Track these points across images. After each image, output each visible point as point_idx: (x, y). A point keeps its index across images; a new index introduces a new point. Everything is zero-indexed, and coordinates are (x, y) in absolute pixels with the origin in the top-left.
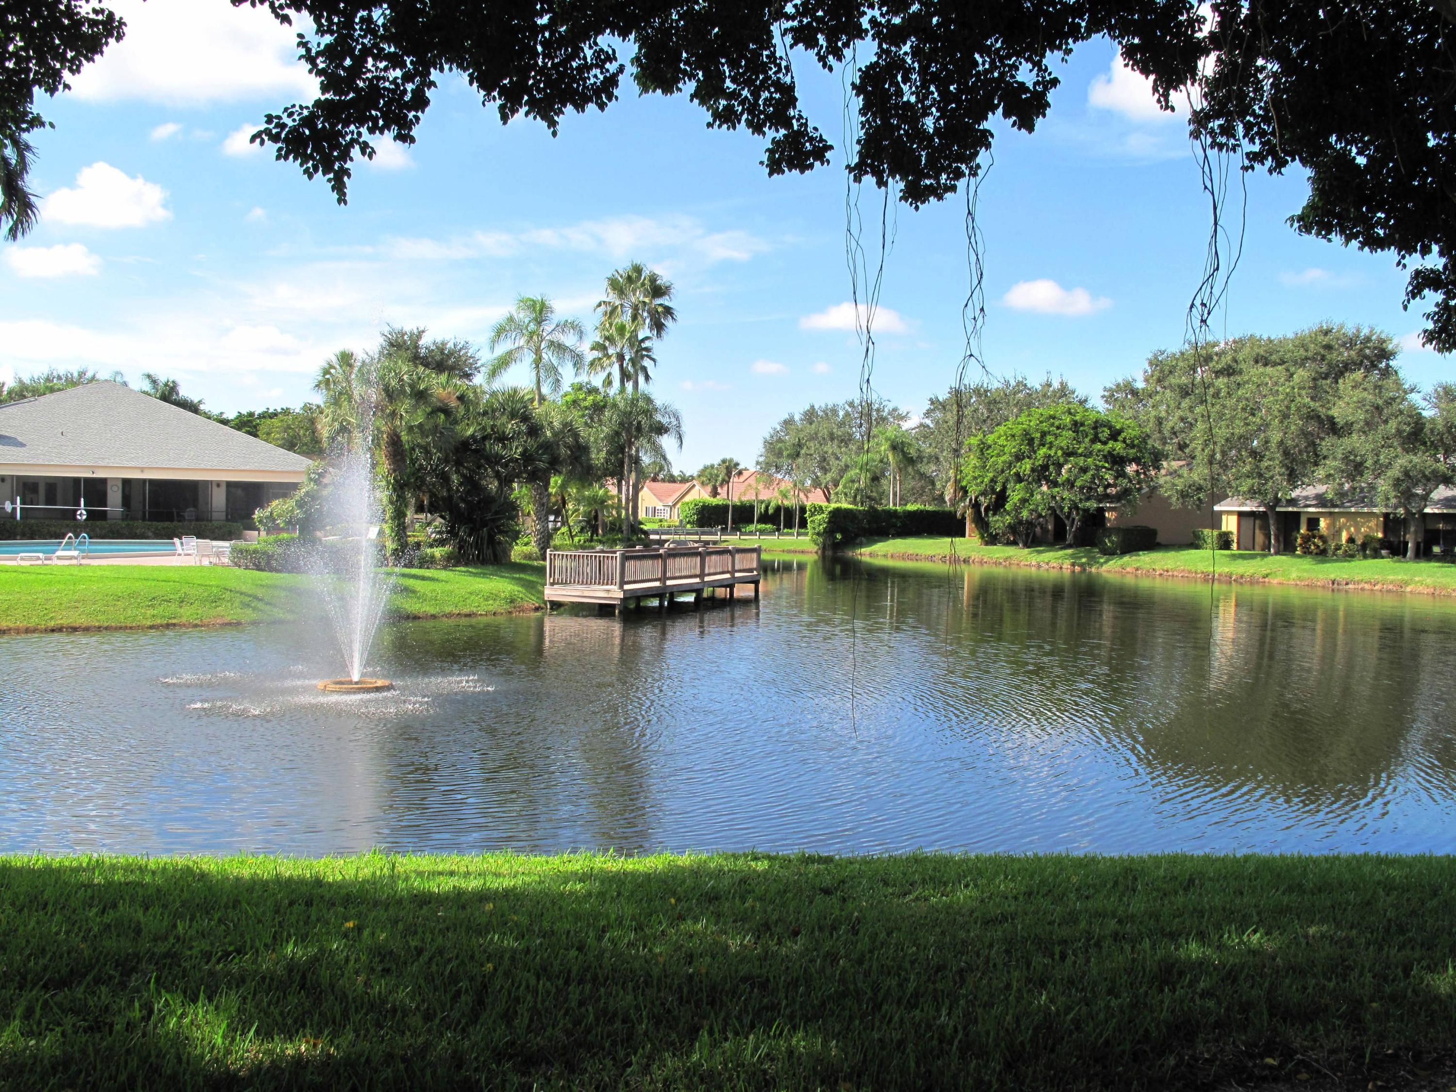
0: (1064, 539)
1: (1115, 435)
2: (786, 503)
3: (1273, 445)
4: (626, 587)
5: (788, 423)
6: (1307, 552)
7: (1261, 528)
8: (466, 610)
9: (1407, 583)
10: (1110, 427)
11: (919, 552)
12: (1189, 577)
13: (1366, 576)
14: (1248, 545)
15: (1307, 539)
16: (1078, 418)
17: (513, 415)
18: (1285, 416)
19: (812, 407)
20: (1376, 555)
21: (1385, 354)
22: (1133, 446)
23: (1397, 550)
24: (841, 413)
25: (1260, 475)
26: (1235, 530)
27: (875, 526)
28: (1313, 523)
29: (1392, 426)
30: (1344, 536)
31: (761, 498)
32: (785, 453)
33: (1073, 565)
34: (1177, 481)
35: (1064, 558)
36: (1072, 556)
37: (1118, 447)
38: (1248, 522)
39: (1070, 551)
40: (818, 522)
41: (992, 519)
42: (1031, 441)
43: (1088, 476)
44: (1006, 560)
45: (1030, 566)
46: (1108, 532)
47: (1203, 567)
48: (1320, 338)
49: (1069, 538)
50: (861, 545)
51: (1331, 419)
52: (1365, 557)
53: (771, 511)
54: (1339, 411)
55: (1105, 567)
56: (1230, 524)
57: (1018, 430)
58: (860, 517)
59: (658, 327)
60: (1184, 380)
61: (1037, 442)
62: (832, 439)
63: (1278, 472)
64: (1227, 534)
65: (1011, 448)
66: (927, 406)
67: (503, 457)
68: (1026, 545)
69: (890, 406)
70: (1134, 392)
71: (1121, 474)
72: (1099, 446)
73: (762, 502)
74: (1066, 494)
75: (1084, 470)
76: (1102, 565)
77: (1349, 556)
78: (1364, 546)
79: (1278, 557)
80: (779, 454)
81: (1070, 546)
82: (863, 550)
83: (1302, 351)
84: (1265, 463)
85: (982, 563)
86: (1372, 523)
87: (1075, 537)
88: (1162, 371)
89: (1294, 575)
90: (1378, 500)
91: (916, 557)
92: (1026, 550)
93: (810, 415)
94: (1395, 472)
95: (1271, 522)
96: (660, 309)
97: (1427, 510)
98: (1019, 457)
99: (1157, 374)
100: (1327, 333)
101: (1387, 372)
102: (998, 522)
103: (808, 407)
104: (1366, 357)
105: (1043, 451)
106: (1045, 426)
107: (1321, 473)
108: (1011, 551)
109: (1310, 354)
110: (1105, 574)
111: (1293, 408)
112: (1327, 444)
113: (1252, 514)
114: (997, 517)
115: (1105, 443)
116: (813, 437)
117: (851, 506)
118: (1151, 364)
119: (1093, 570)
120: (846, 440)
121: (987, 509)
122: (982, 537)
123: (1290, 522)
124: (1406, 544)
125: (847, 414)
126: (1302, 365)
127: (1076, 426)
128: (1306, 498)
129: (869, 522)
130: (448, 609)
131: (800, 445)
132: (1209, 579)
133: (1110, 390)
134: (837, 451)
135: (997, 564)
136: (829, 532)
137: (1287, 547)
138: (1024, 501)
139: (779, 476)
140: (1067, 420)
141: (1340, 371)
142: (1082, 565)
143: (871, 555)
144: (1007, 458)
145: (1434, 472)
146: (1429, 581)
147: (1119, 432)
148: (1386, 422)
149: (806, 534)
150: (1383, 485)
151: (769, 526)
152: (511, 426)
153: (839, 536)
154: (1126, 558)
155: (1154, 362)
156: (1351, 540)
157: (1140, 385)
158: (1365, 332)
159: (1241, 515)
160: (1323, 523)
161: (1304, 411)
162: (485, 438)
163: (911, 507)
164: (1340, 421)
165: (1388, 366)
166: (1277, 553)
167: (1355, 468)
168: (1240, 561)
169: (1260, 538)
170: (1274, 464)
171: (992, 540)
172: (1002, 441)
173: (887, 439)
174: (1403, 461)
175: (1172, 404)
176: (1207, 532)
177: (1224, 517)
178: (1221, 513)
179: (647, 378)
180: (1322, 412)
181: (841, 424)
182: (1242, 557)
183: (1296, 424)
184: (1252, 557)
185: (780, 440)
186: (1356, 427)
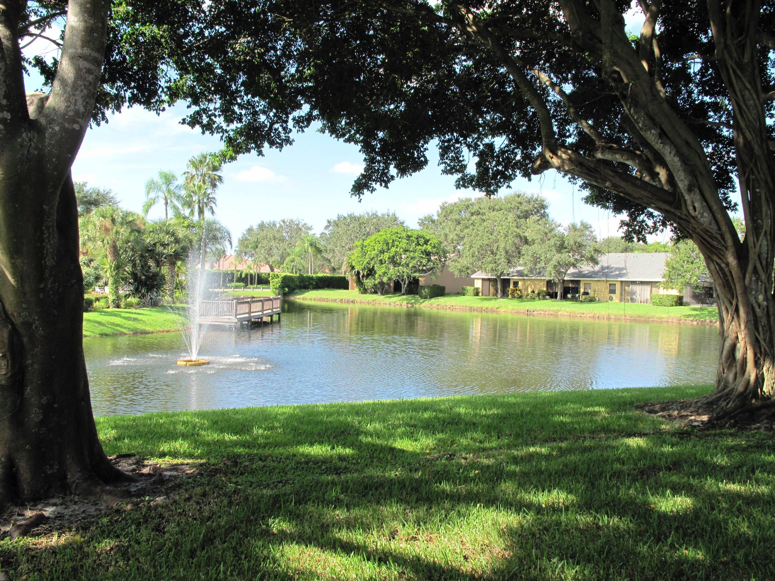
0: (401, 291)
1: (426, 242)
2: (252, 272)
3: (501, 249)
4: (238, 317)
5: (250, 230)
6: (513, 297)
7: (492, 285)
8: (166, 329)
9: (559, 311)
10: (424, 238)
11: (328, 297)
12: (463, 309)
13: (542, 308)
14: (486, 294)
15: (513, 291)
16: (409, 233)
17: (168, 233)
18: (506, 236)
19: (263, 222)
20: (544, 298)
21: (543, 207)
22: (434, 247)
23: (553, 296)
24: (278, 226)
25: (495, 262)
26: (480, 286)
27: (302, 284)
28: (516, 284)
29: (552, 242)
30: (530, 290)
31: (238, 269)
32: (250, 246)
33: (407, 303)
34: (457, 264)
35: (404, 300)
36: (406, 299)
37: (429, 248)
38: (487, 283)
39: (404, 297)
40: (275, 283)
41: (365, 281)
42: (388, 244)
43: (415, 262)
44: (373, 301)
45: (386, 304)
46: (423, 287)
47: (468, 304)
48: (517, 198)
49: (403, 291)
50: (297, 294)
51: (525, 237)
52: (540, 299)
53: (243, 276)
54: (529, 234)
55: (423, 304)
56: (478, 284)
57: (381, 239)
58: (296, 280)
59: (214, 186)
60: (457, 217)
61: (390, 245)
62: (275, 239)
63: (503, 260)
64: (477, 289)
65: (378, 247)
66: (326, 224)
67: (164, 254)
68: (382, 294)
69: (303, 222)
70: (433, 221)
71: (429, 260)
72: (419, 247)
73: (238, 271)
74: (405, 270)
75: (413, 258)
76: (421, 303)
77: (533, 299)
78: (539, 294)
79: (502, 300)
80: (247, 247)
81: (403, 294)
82: (298, 297)
83: (509, 205)
84: (498, 257)
85: (361, 302)
86: (542, 284)
87: (406, 290)
88: (447, 212)
89: (510, 308)
90: (546, 274)
91: (327, 300)
92: (383, 297)
93: (262, 226)
94: (553, 262)
95: (499, 283)
96: (216, 177)
97: (566, 279)
98: (382, 252)
99: (444, 213)
100: (519, 196)
101: (544, 216)
102: (369, 283)
103: (260, 222)
104: (536, 208)
105: (393, 249)
106: (394, 237)
107: (521, 261)
108: (375, 297)
109: (513, 206)
110: (423, 308)
111: (510, 232)
112: (524, 248)
113: (489, 280)
114: (368, 280)
115: (422, 246)
116: (265, 238)
117: (291, 275)
118: (441, 208)
119: (417, 306)
120: (282, 240)
121: (363, 276)
122: (360, 290)
123: (506, 283)
124: (556, 293)
125: (281, 226)
126: (510, 211)
127: (409, 237)
128: (513, 272)
129: (300, 282)
130: (158, 329)
131: (258, 242)
132: (471, 309)
133: (421, 220)
134: (278, 245)
135: (369, 303)
136: (282, 287)
137: (505, 294)
138: (385, 273)
139: (246, 258)
140: (404, 235)
141: (526, 215)
142: (412, 303)
143: (303, 299)
144: (376, 252)
145: (569, 262)
146: (568, 310)
147: (428, 241)
148: (549, 240)
149: (269, 288)
150: (550, 268)
151: (242, 284)
152: (167, 239)
153: (287, 289)
154: (433, 300)
155: (443, 208)
156: (533, 292)
157: (435, 218)
158: (535, 196)
159: (483, 280)
160: (520, 284)
161: (515, 234)
162: (155, 244)
163: (320, 275)
164: (530, 239)
165: (544, 212)
166: (501, 297)
167: (536, 260)
168: (485, 301)
169: (492, 290)
170: (501, 257)
171: (365, 291)
172: (372, 244)
173: (308, 241)
174: (557, 257)
175: (452, 229)
176: (468, 287)
177: (476, 281)
178: (474, 279)
179: (213, 212)
180: (522, 234)
181: (278, 231)
182: (486, 299)
183: (511, 239)
184: (491, 299)
185: (247, 239)
186: (536, 241)
